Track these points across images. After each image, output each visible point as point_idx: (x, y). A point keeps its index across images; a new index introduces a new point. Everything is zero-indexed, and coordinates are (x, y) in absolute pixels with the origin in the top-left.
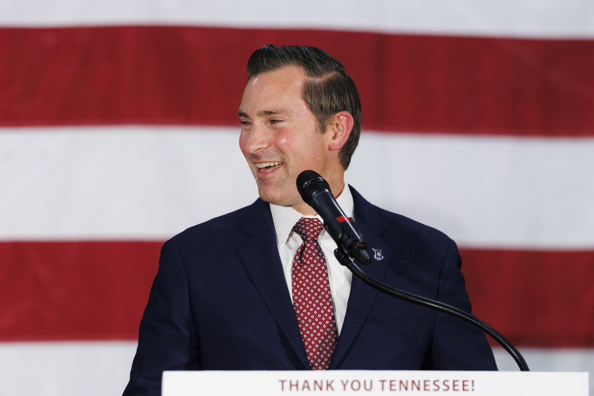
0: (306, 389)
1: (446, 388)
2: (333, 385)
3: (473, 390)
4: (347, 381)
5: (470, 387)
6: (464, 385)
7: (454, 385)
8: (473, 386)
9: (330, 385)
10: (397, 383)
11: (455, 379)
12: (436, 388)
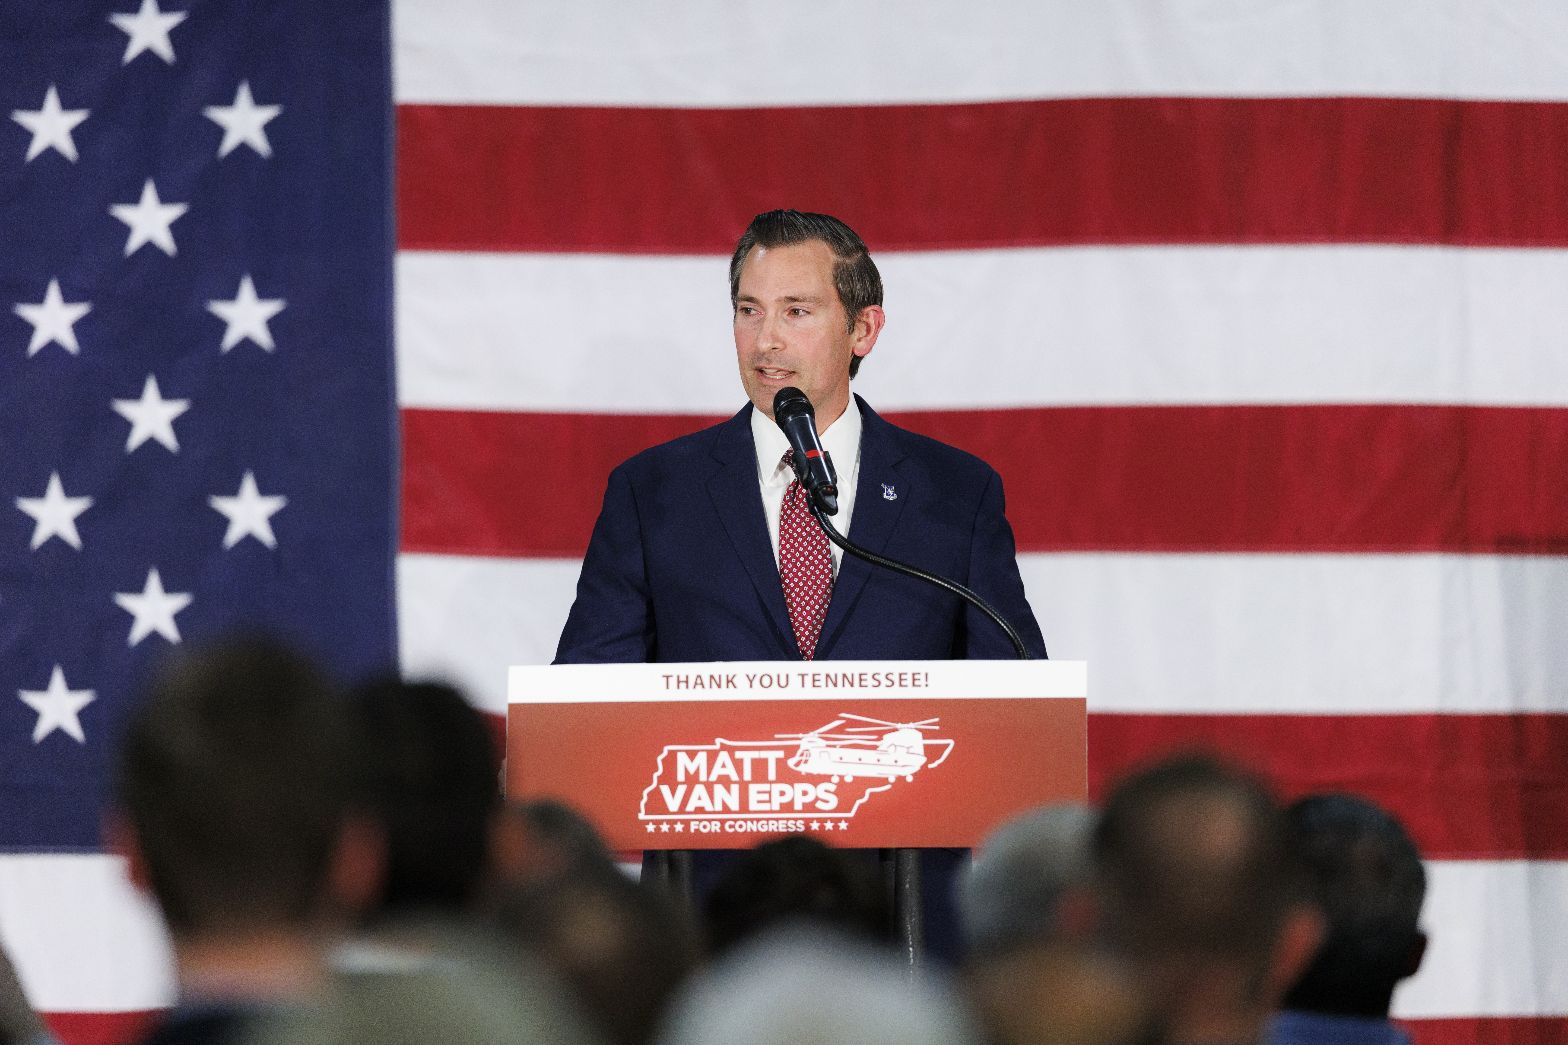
0: (699, 687)
1: (890, 683)
2: (735, 681)
3: (927, 686)
4: (755, 676)
5: (922, 682)
6: (914, 680)
7: (901, 680)
8: (927, 681)
9: (731, 681)
10: (823, 678)
11: (902, 671)
12: (876, 683)
